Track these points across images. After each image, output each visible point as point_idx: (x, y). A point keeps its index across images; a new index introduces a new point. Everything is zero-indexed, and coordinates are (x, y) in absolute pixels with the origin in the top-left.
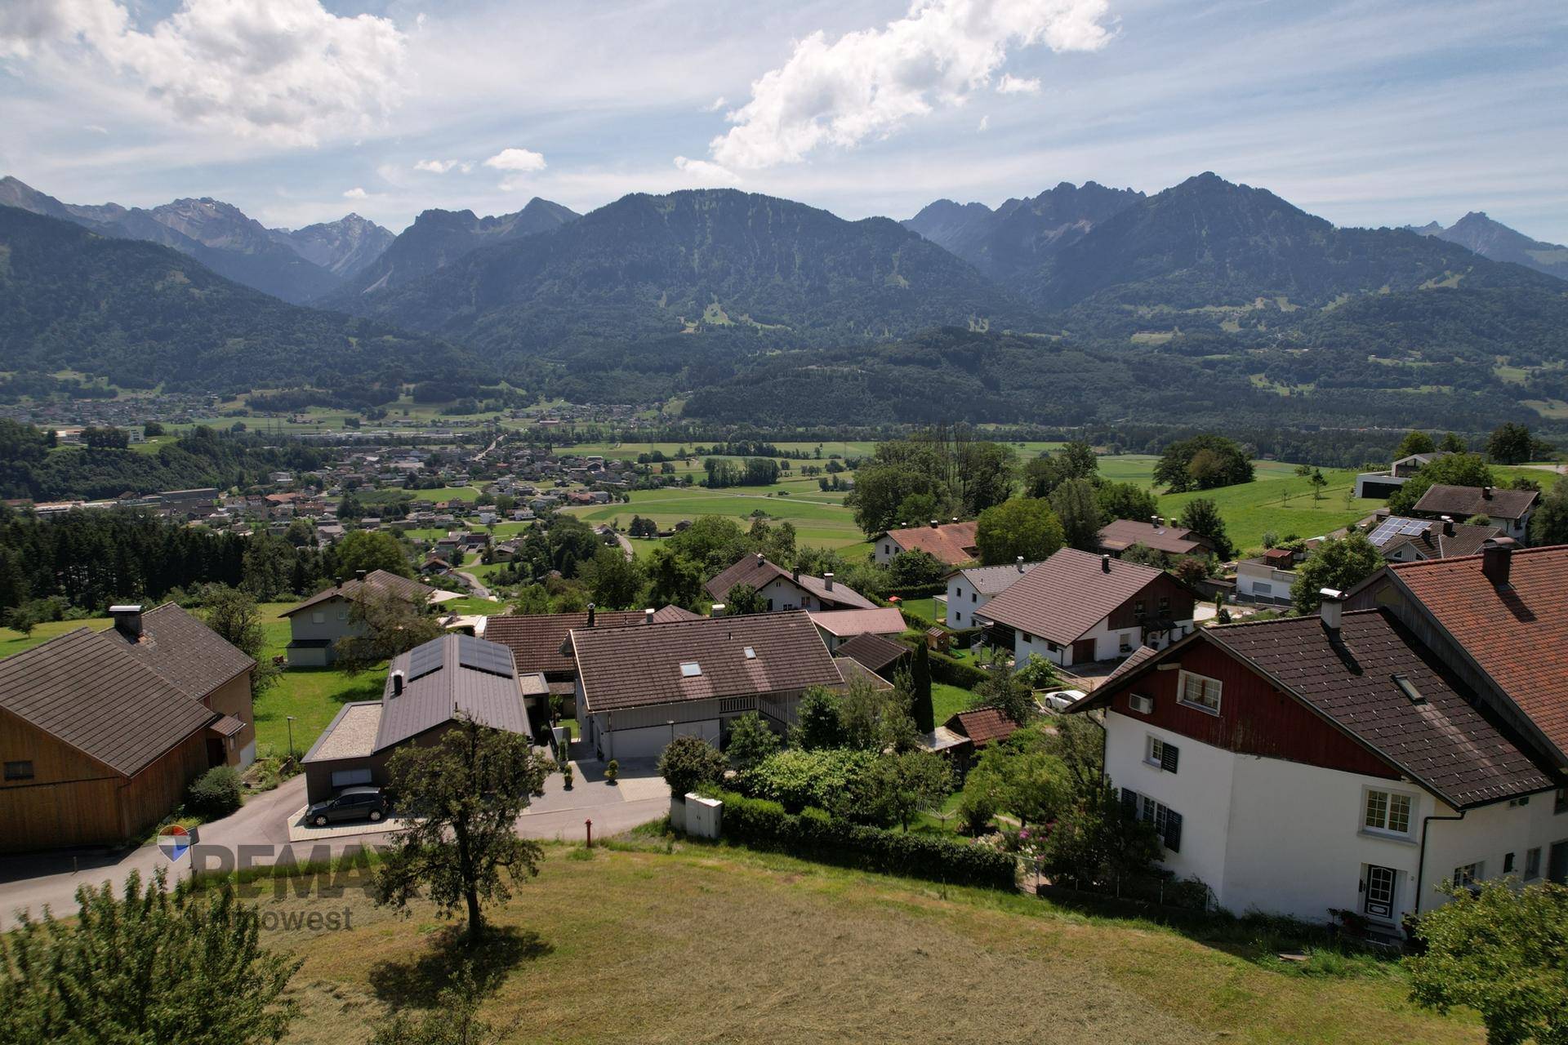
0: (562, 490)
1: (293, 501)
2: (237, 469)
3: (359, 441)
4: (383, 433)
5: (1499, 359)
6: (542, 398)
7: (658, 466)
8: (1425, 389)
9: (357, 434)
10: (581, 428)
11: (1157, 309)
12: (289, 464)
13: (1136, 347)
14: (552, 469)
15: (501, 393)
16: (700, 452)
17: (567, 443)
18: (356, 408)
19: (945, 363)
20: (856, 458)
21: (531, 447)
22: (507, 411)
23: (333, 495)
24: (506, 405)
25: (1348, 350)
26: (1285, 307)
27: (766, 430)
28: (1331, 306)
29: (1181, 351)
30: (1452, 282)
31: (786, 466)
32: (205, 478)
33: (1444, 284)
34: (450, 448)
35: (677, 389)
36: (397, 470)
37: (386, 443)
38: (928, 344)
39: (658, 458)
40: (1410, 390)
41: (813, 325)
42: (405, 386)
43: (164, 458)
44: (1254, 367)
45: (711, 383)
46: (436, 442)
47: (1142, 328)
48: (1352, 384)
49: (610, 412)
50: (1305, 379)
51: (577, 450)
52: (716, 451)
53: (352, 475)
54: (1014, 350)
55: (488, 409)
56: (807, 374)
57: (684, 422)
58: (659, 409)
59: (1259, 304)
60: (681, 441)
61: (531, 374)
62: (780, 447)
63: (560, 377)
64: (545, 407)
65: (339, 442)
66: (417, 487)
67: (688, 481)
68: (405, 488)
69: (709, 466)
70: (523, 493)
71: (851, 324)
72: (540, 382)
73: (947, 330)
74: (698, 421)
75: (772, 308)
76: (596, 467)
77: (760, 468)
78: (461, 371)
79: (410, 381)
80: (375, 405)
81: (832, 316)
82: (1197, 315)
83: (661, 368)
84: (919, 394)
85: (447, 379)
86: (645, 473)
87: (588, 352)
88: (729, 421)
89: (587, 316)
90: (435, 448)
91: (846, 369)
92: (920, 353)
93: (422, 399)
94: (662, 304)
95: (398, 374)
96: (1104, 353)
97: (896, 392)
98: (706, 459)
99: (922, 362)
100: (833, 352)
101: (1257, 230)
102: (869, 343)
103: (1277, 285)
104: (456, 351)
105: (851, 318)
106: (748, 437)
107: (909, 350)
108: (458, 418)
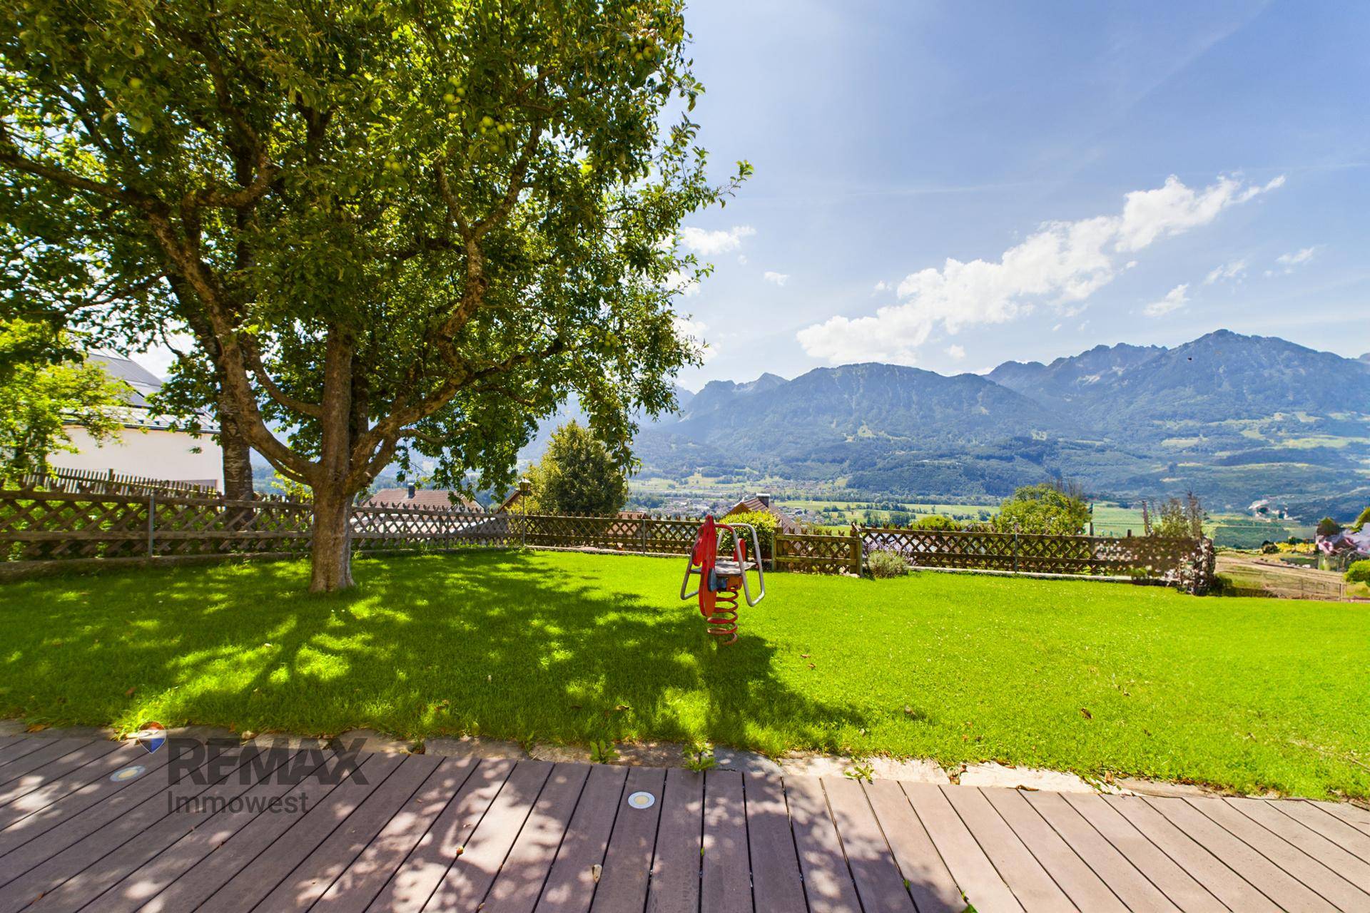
3: (676, 495)
4: (687, 491)
6: (767, 476)
7: (836, 514)
9: (674, 492)
10: (789, 492)
11: (1183, 423)
12: (645, 504)
13: (1166, 449)
15: (745, 473)
16: (859, 507)
17: (783, 500)
18: (674, 479)
19: (1018, 458)
20: (960, 515)
22: (748, 483)
24: (748, 479)
26: (1302, 419)
27: (897, 497)
31: (914, 517)
34: (721, 500)
35: (843, 472)
36: (696, 510)
37: (689, 497)
38: (1004, 448)
39: (835, 510)
41: (925, 437)
42: (697, 469)
45: (863, 469)
46: (713, 497)
47: (1170, 436)
49: (804, 484)
51: (788, 503)
52: (868, 507)
53: (675, 510)
54: (1067, 451)
55: (739, 481)
56: (923, 465)
57: (847, 491)
58: (833, 484)
59: (1278, 417)
60: (847, 501)
61: (761, 464)
62: (908, 506)
63: (777, 466)
64: (768, 480)
65: (667, 495)
69: (866, 515)
71: (950, 436)
72: (766, 468)
73: (1017, 439)
74: (855, 490)
75: (900, 427)
76: (800, 513)
77: (898, 517)
78: (725, 461)
79: (700, 466)
80: (683, 477)
81: (937, 431)
82: (1219, 427)
83: (833, 461)
84: (999, 477)
85: (718, 466)
86: (829, 517)
87: (792, 453)
88: (875, 491)
89: (791, 433)
90: (714, 500)
91: (948, 462)
92: (998, 453)
93: (706, 475)
94: (833, 426)
95: (694, 463)
96: (1140, 453)
97: (982, 476)
98: (864, 511)
99: (1001, 458)
100: (939, 453)
101: (1272, 366)
102: (963, 447)
103: (1294, 403)
104: (722, 451)
105: (949, 433)
106: (888, 500)
107: (991, 451)
108: (724, 486)
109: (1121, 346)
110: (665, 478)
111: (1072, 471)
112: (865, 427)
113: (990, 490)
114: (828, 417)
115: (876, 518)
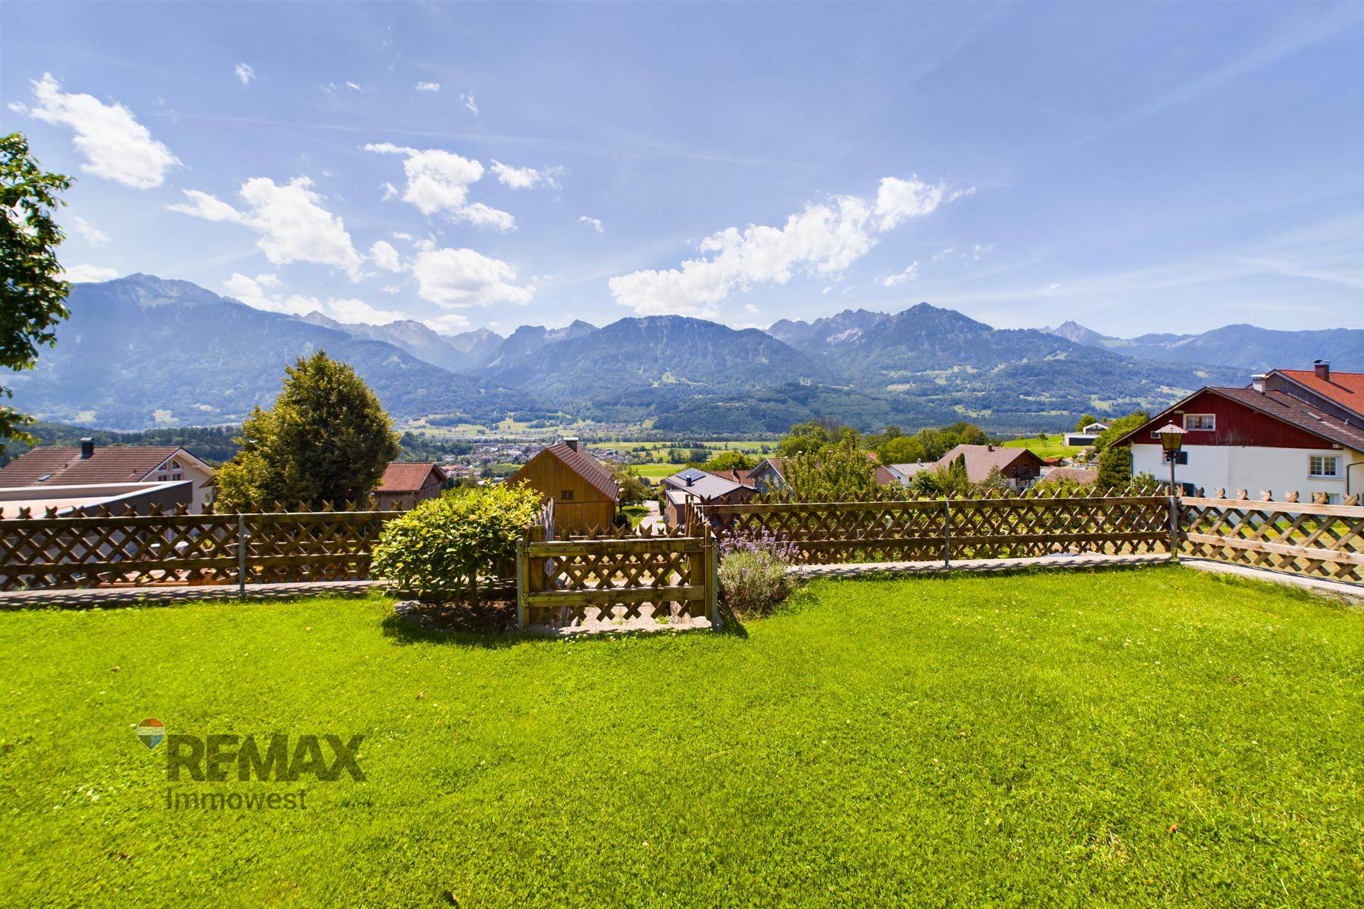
1: (455, 469)
2: (425, 454)
3: (486, 441)
4: (498, 437)
5: (1093, 397)
6: (579, 420)
7: (644, 454)
8: (1053, 413)
9: (484, 437)
10: (601, 434)
11: (900, 373)
12: (452, 452)
13: (890, 392)
15: (558, 418)
16: (664, 446)
17: (595, 442)
18: (484, 425)
19: (790, 401)
20: (747, 450)
22: (561, 426)
23: (476, 467)
24: (561, 423)
25: (1008, 392)
26: (970, 370)
27: (696, 436)
28: (996, 370)
29: (914, 394)
30: (1061, 356)
31: (711, 454)
33: (1057, 357)
34: (534, 444)
35: (649, 415)
36: (508, 455)
37: (500, 442)
38: (780, 392)
39: (643, 449)
40: (1045, 413)
41: (719, 383)
42: (509, 414)
44: (957, 402)
45: (667, 412)
46: (525, 442)
47: (893, 383)
48: (1011, 411)
49: (615, 426)
50: (985, 407)
51: (600, 445)
52: (673, 446)
53: (484, 457)
54: (825, 395)
55: (552, 425)
56: (718, 407)
57: (653, 432)
58: (641, 425)
59: (956, 369)
60: (654, 441)
61: (573, 408)
62: (706, 444)
63: (589, 409)
64: (581, 424)
65: (476, 442)
66: (519, 464)
67: (661, 461)
68: (513, 464)
69: (671, 453)
71: (739, 382)
72: (578, 412)
73: (789, 385)
74: (661, 431)
75: (698, 374)
76: (611, 454)
77: (697, 454)
78: (537, 406)
79: (511, 411)
80: (493, 423)
81: (729, 378)
82: (922, 376)
83: (641, 405)
84: (777, 417)
85: (531, 410)
86: (638, 457)
87: (603, 397)
88: (678, 431)
89: (602, 379)
90: (527, 444)
91: (737, 405)
92: (776, 396)
93: (518, 420)
94: (641, 372)
95: (505, 408)
96: (873, 396)
97: (764, 416)
98: (668, 450)
99: (777, 401)
100: (730, 396)
101: (952, 332)
102: (748, 392)
103: (966, 359)
104: (535, 396)
105: (738, 379)
106: (689, 439)
107: (769, 395)
108: (537, 430)
109: (861, 311)
110: (476, 424)
111: (829, 410)
113: (770, 428)
114: (635, 364)
115: (679, 455)
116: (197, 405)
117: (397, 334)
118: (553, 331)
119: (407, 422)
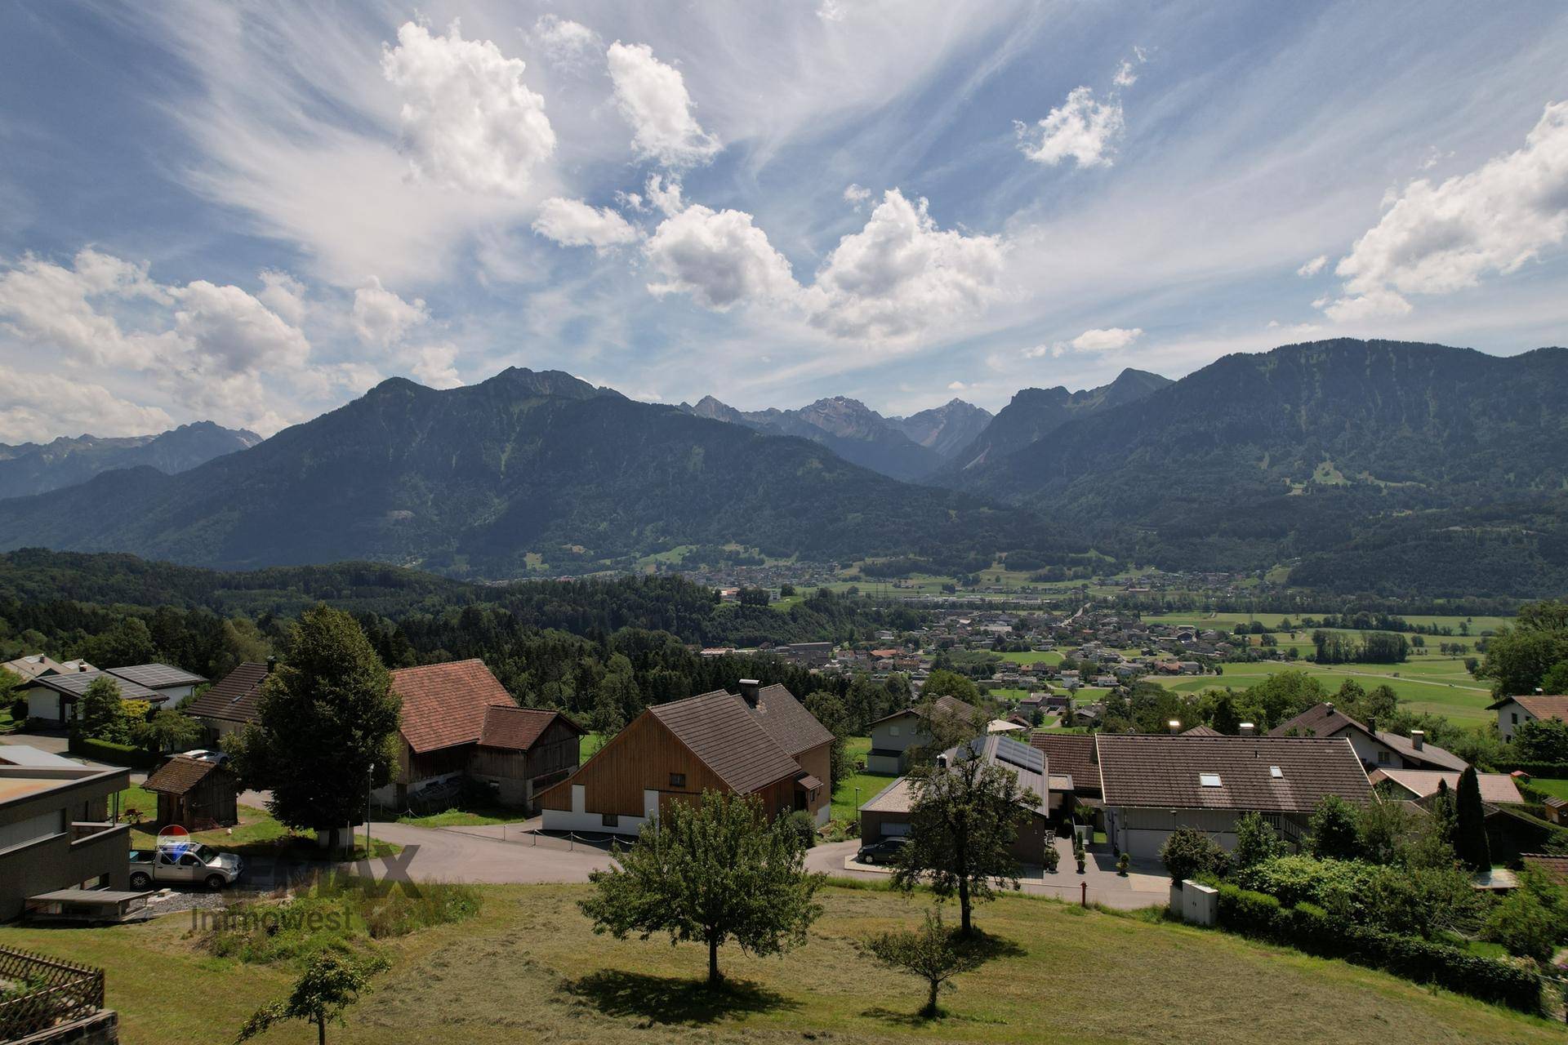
0: (1149, 659)
1: (893, 657)
2: (850, 627)
3: (953, 605)
4: (976, 598)
6: (1131, 566)
7: (1257, 638)
9: (952, 599)
10: (1172, 596)
12: (892, 624)
14: (1140, 637)
15: (1089, 560)
16: (1308, 624)
17: (1157, 611)
18: (954, 575)
21: (1119, 614)
22: (1095, 579)
23: (928, 653)
24: (1094, 572)
27: (1393, 601)
31: (1418, 643)
32: (823, 633)
34: (1038, 614)
35: (1281, 556)
36: (986, 632)
37: (978, 608)
39: (1257, 629)
41: (1455, 481)
42: (998, 555)
43: (793, 616)
45: (1323, 548)
46: (1023, 608)
49: (1204, 580)
51: (1167, 619)
52: (1327, 624)
53: (945, 635)
55: (1076, 577)
56: (1449, 537)
57: (1288, 591)
58: (1261, 577)
60: (1286, 612)
61: (1121, 542)
62: (1411, 620)
63: (1151, 545)
64: (1135, 574)
65: (937, 606)
66: (1004, 650)
68: (993, 649)
69: (1318, 639)
70: (1107, 660)
71: (1512, 476)
72: (1131, 549)
74: (1307, 591)
75: (1400, 464)
76: (1187, 637)
77: (1383, 643)
78: (1051, 539)
79: (1002, 550)
80: (967, 572)
81: (1484, 467)
83: (1264, 534)
85: (1038, 548)
86: (1241, 644)
87: (1181, 519)
88: (1345, 590)
89: (1180, 482)
90: (1023, 613)
91: (1504, 530)
93: (1012, 567)
94: (1264, 465)
95: (992, 544)
100: (1485, 510)
102: (1539, 497)
104: (1048, 520)
105: (1510, 470)
106: (1369, 608)
108: (1047, 585)
110: (937, 573)
112: (1328, 465)
114: (1253, 449)
115: (1337, 645)
116: (569, 546)
117: (820, 423)
118: (1081, 394)
119: (832, 569)
